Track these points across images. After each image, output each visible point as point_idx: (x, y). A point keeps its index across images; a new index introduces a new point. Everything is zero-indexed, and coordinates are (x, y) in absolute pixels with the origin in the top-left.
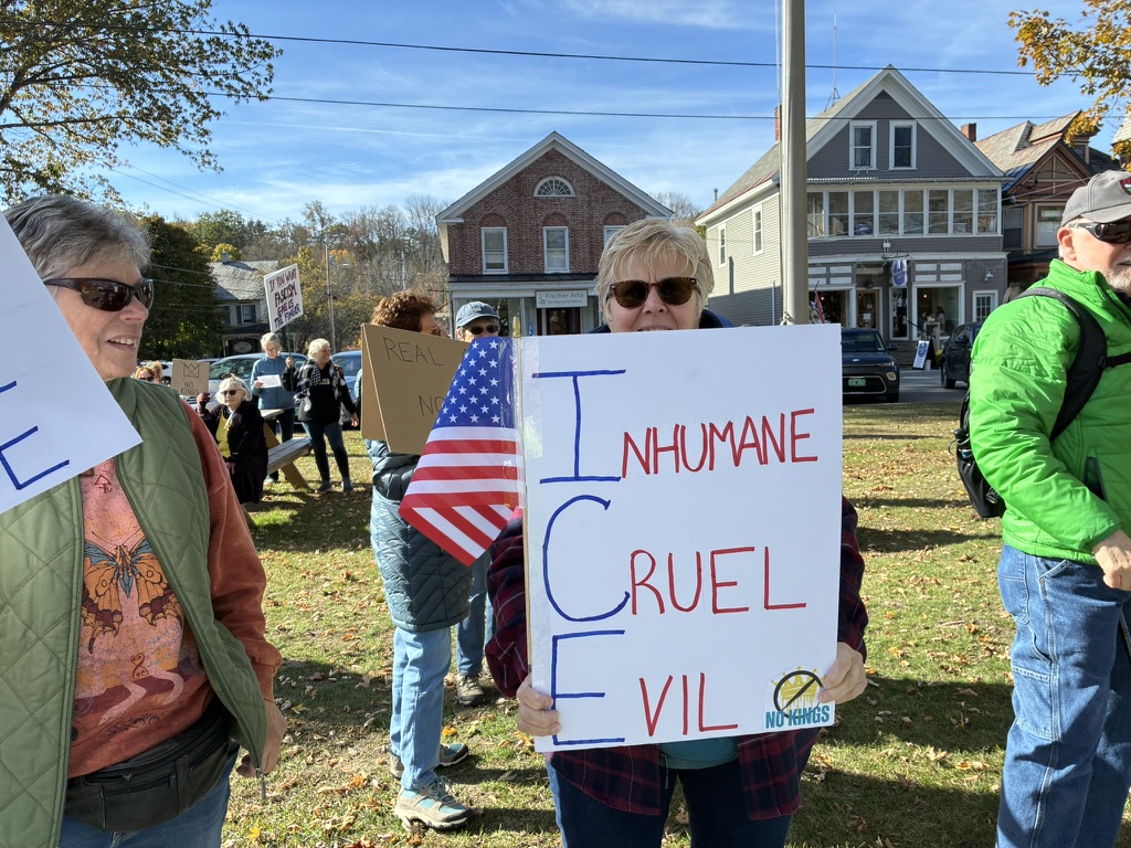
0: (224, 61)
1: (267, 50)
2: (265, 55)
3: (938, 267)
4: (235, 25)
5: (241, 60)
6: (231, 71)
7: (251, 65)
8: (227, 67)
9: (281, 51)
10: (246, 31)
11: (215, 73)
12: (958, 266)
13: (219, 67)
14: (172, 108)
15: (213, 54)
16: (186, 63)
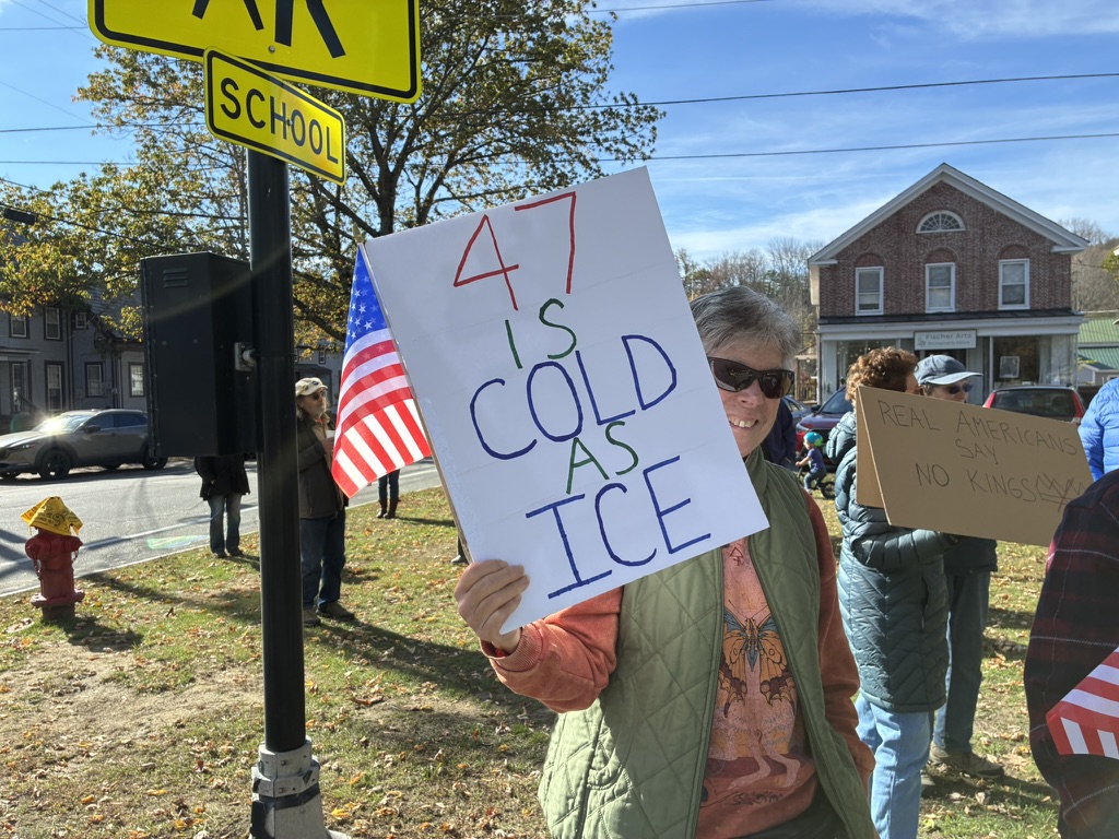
0: (614, 128)
1: (652, 114)
2: (650, 119)
4: (626, 95)
5: (629, 126)
6: (620, 137)
7: (637, 129)
8: (617, 134)
9: (665, 114)
10: (635, 99)
11: (606, 140)
13: (609, 135)
14: (570, 175)
15: (606, 123)
16: (582, 134)
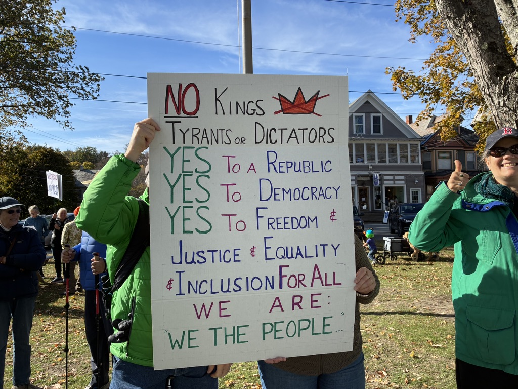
0: (77, 82)
1: (97, 78)
3: (394, 177)
4: (83, 67)
5: (85, 82)
6: (80, 86)
7: (90, 84)
9: (104, 79)
10: (88, 70)
11: (74, 87)
12: (403, 177)
13: (76, 85)
15: (72, 79)
16: (60, 82)
